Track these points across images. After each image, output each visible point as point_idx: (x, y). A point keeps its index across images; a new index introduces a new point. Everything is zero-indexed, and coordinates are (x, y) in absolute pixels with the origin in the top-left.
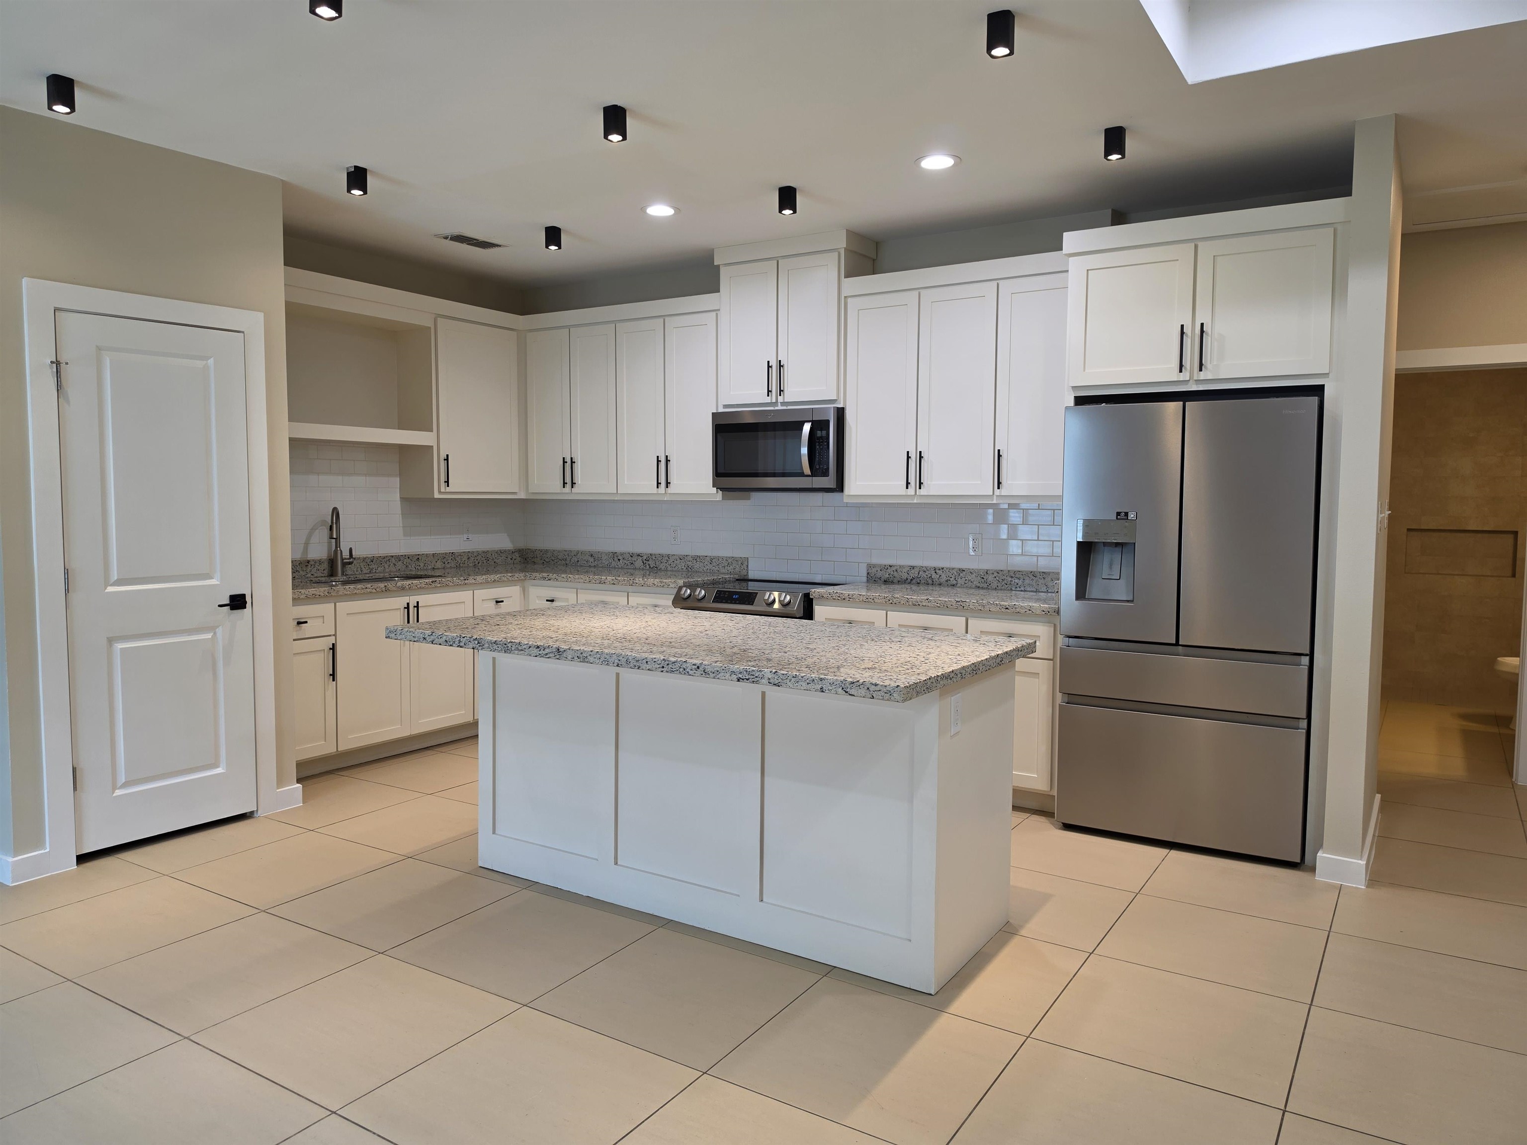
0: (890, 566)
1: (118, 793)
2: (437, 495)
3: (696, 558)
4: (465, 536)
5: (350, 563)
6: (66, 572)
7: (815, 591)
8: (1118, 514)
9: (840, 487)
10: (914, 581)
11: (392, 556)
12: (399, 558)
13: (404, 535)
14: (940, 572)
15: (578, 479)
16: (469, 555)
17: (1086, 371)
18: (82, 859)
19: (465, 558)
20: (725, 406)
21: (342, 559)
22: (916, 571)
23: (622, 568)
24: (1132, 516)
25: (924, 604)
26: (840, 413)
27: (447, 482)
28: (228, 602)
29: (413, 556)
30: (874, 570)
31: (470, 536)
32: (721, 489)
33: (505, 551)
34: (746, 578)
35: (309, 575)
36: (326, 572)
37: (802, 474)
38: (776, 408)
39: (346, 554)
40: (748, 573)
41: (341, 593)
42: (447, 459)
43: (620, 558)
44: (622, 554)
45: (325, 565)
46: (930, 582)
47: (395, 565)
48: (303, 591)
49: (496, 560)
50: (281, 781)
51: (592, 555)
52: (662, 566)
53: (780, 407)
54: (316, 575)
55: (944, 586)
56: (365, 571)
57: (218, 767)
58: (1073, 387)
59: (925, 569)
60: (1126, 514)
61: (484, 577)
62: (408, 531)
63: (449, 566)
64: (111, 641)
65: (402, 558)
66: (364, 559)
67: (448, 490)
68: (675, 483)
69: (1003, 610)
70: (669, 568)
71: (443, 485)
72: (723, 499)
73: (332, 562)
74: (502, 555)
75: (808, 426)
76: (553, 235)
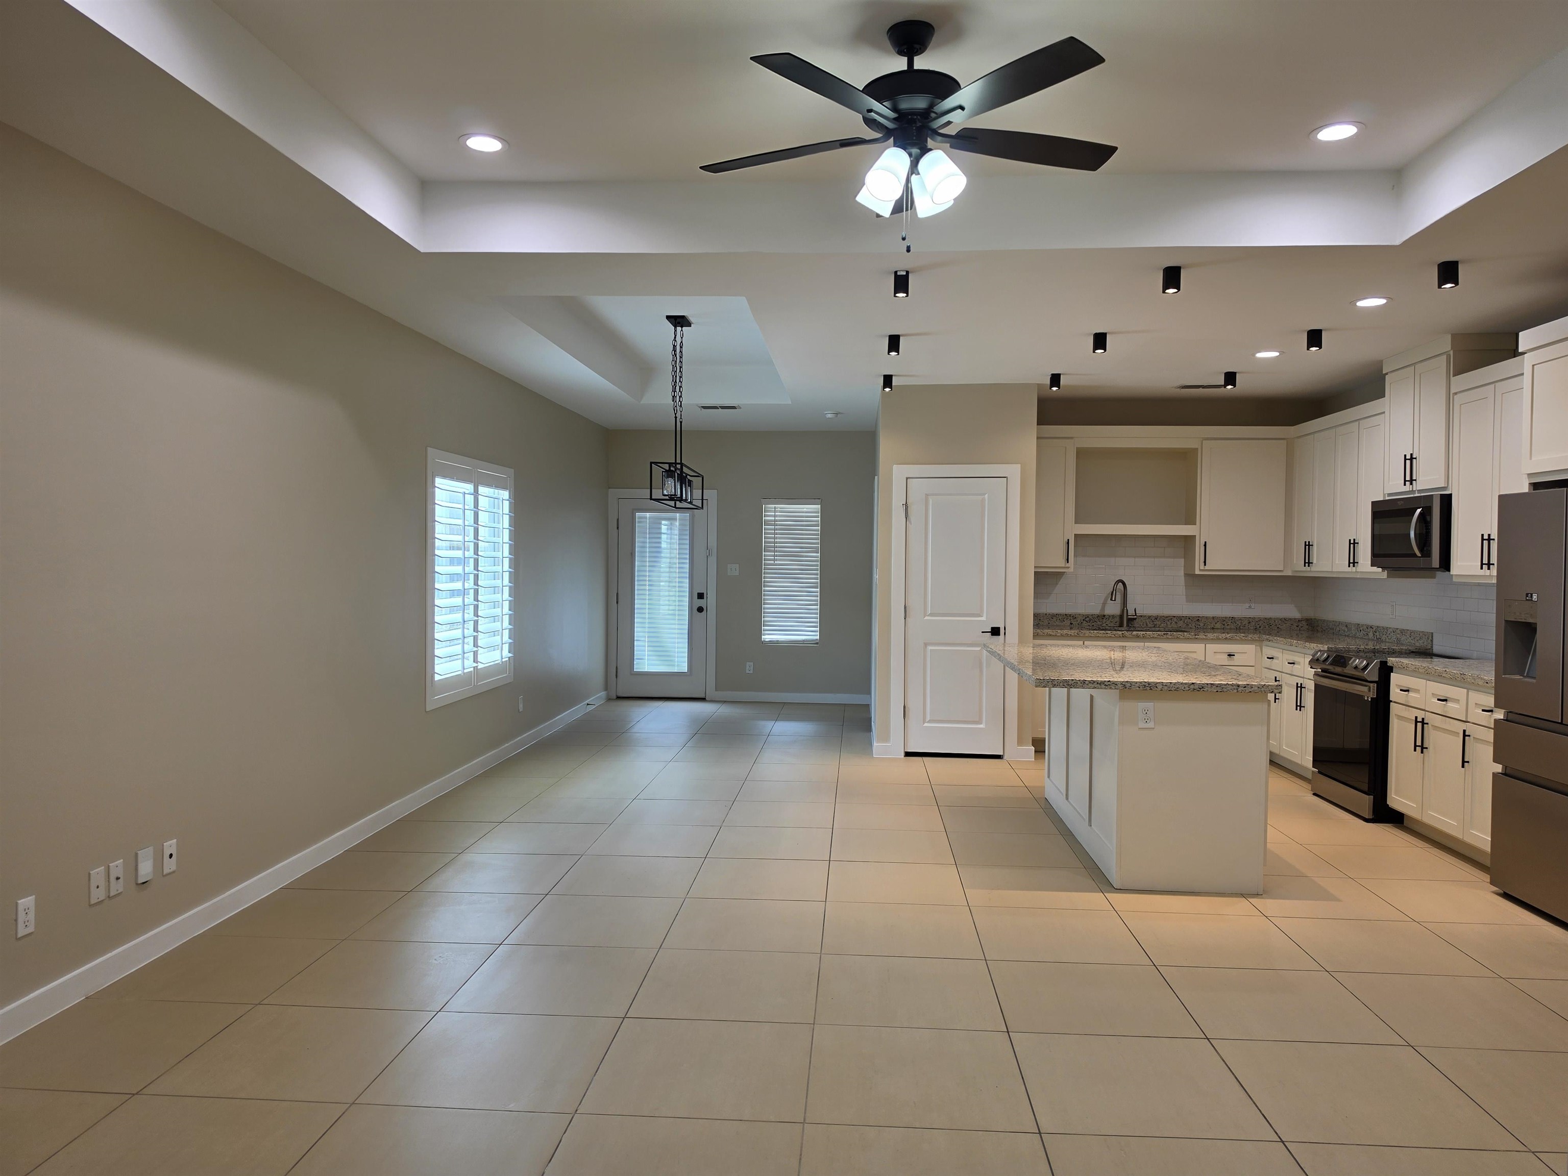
1: (926, 725)
2: (1197, 572)
3: (1403, 632)
4: (1247, 605)
5: (1135, 619)
6: (905, 607)
7: (1392, 661)
8: (1527, 595)
9: (1445, 564)
11: (1174, 617)
12: (1180, 618)
13: (1187, 602)
15: (1314, 560)
16: (1250, 620)
17: (1533, 459)
18: (908, 754)
19: (1246, 622)
20: (1390, 495)
21: (1128, 615)
23: (1362, 638)
24: (1535, 597)
25: (1444, 675)
26: (1447, 501)
27: (1205, 562)
28: (990, 631)
29: (1193, 617)
31: (1253, 605)
32: (1383, 568)
33: (1290, 619)
34: (1428, 651)
35: (1104, 625)
36: (1118, 623)
37: (1415, 555)
38: (1415, 495)
39: (1131, 612)
40: (1432, 647)
41: (1087, 635)
42: (1205, 545)
43: (1361, 629)
44: (1363, 625)
45: (1117, 619)
47: (1176, 623)
48: (1059, 631)
49: (1279, 626)
50: (1020, 742)
51: (1346, 626)
52: (1383, 638)
53: (1417, 495)
54: (1109, 625)
56: (1149, 625)
57: (982, 724)
58: (1529, 475)
60: (1532, 594)
61: (1215, 634)
62: (1190, 599)
63: (1229, 627)
64: (926, 645)
65: (1183, 619)
66: (1149, 617)
67: (1207, 568)
68: (1362, 562)
69: (1485, 683)
70: (1387, 640)
71: (1201, 564)
72: (1388, 576)
73: (1121, 616)
74: (1286, 622)
75: (1419, 511)
76: (1230, 378)
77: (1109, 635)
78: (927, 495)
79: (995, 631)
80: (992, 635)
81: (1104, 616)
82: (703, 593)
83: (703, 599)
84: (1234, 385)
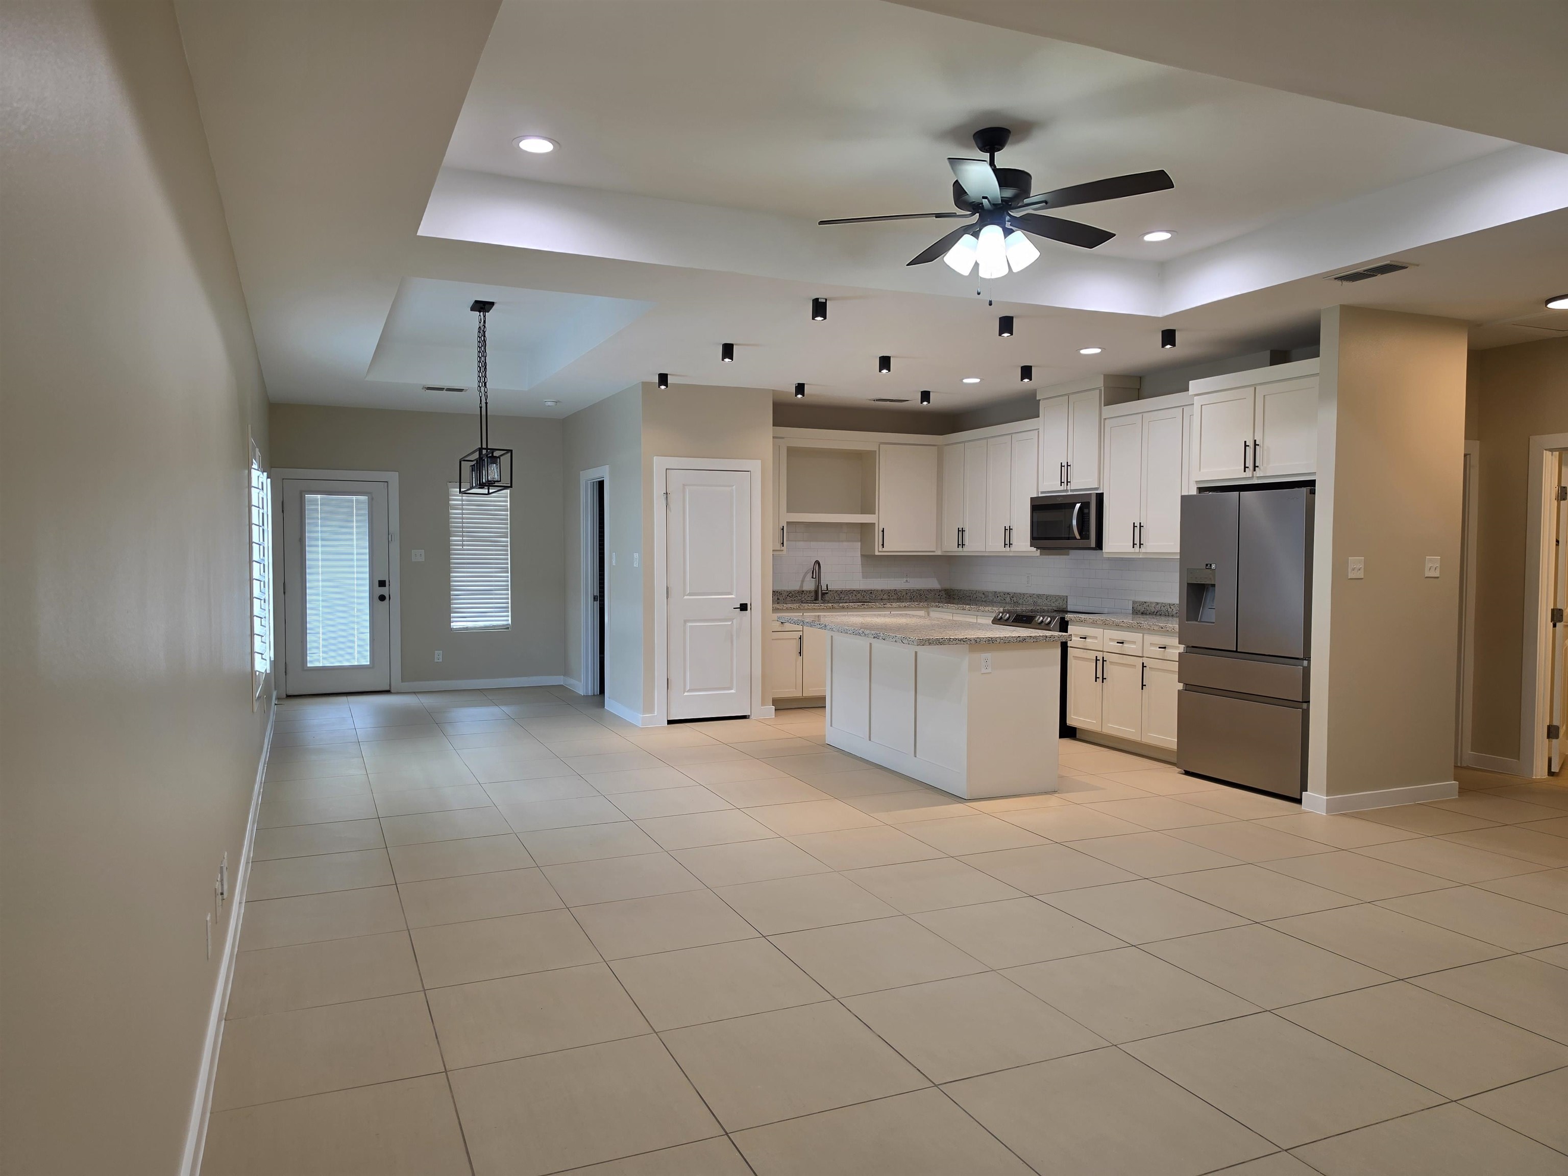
0: (1145, 603)
1: (686, 694)
2: (877, 553)
3: (1039, 596)
4: (905, 580)
5: (827, 593)
6: (667, 588)
7: (1068, 617)
8: (1207, 565)
9: (1099, 545)
10: (1158, 613)
11: (854, 590)
12: (858, 591)
13: (863, 578)
14: (1172, 607)
15: (966, 542)
16: (907, 591)
17: (1202, 471)
18: (670, 722)
19: (904, 593)
20: (1042, 493)
21: (822, 591)
22: (1159, 606)
23: (999, 602)
24: (1213, 566)
25: (1121, 625)
26: (1100, 497)
27: (883, 545)
28: (739, 607)
29: (868, 591)
30: (1136, 605)
31: (908, 579)
32: (1038, 548)
33: (934, 590)
34: (1064, 610)
35: (803, 599)
36: (813, 598)
37: (1075, 538)
38: (1068, 494)
39: (824, 588)
40: (1067, 606)
41: (806, 608)
42: (883, 531)
43: (998, 595)
44: (999, 593)
45: (813, 594)
46: (1167, 614)
47: (856, 595)
48: (785, 605)
49: (927, 596)
50: (763, 704)
51: (984, 594)
52: (1020, 602)
53: (1069, 493)
54: (807, 599)
55: (1175, 617)
56: (836, 598)
57: (732, 689)
58: (1196, 481)
59: (1164, 605)
60: (1211, 565)
61: (898, 604)
62: (865, 576)
63: (892, 598)
64: (685, 621)
65: (860, 592)
66: (836, 591)
67: (884, 549)
68: (1015, 544)
70: (1024, 603)
71: (881, 546)
72: (1041, 554)
73: (816, 592)
74: (931, 592)
75: (1078, 505)
76: (925, 396)
77: (822, 607)
78: (684, 485)
79: (743, 607)
80: (741, 610)
81: (803, 591)
82: (385, 581)
83: (385, 586)
84: (929, 402)
